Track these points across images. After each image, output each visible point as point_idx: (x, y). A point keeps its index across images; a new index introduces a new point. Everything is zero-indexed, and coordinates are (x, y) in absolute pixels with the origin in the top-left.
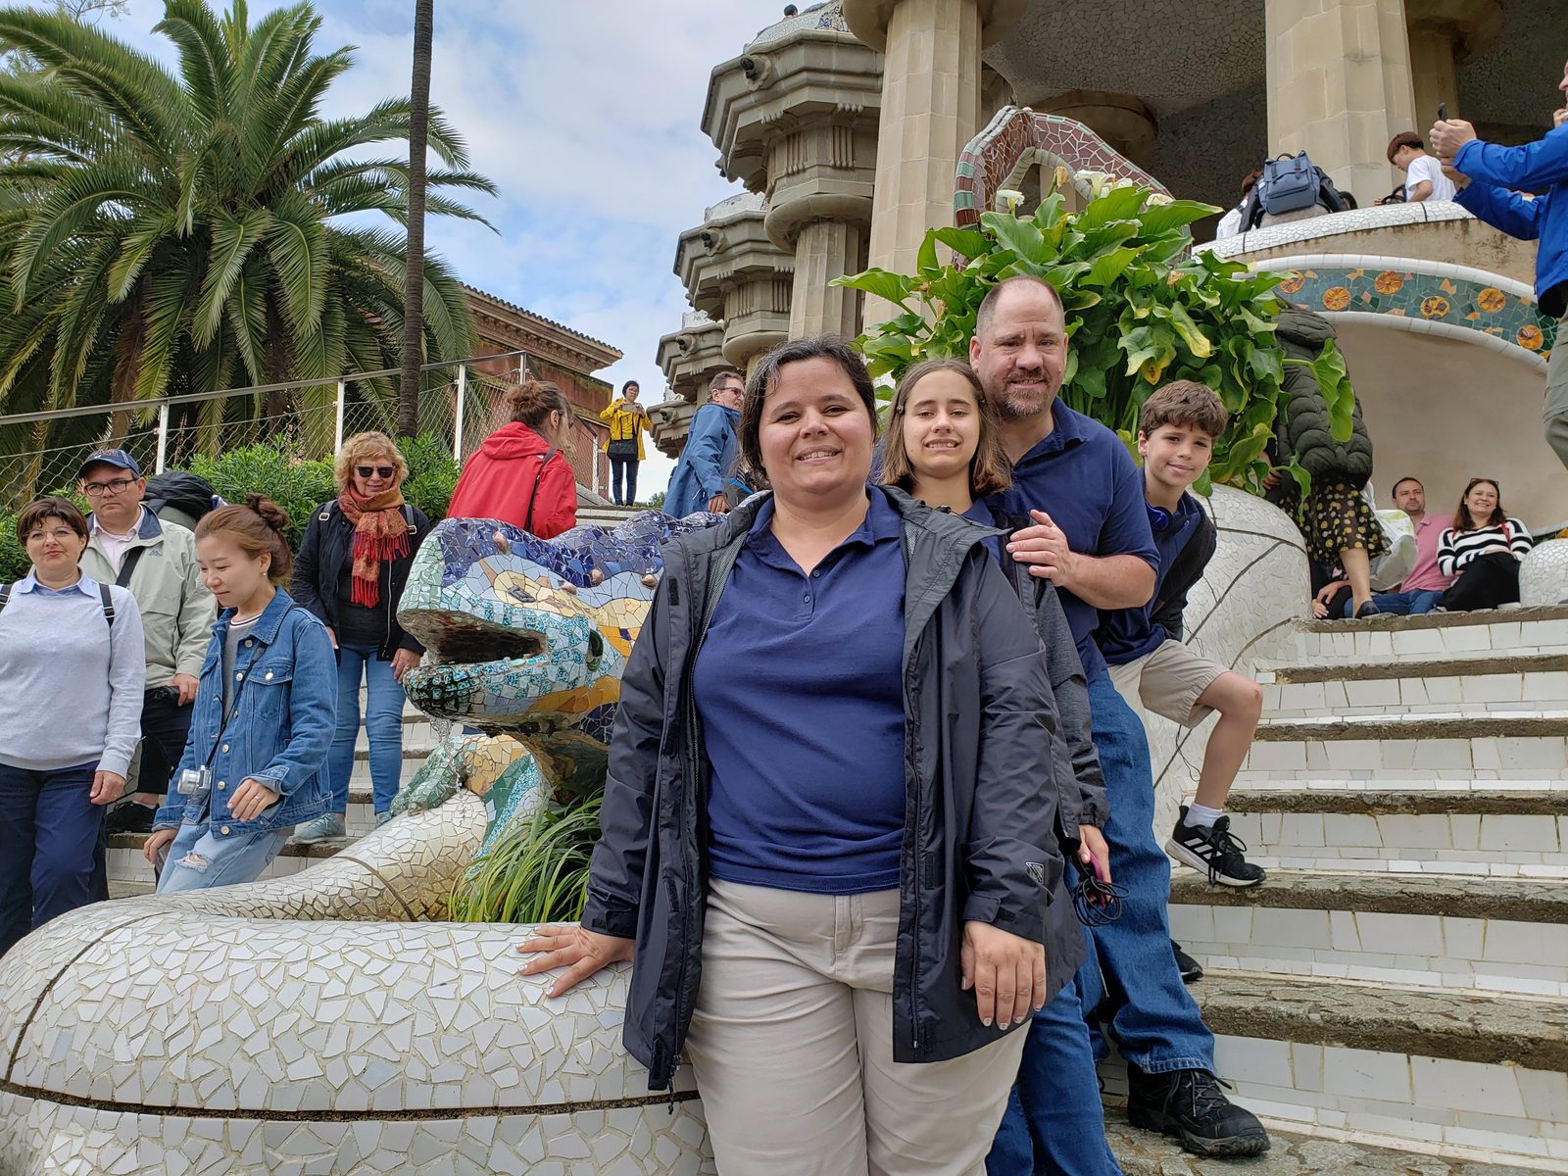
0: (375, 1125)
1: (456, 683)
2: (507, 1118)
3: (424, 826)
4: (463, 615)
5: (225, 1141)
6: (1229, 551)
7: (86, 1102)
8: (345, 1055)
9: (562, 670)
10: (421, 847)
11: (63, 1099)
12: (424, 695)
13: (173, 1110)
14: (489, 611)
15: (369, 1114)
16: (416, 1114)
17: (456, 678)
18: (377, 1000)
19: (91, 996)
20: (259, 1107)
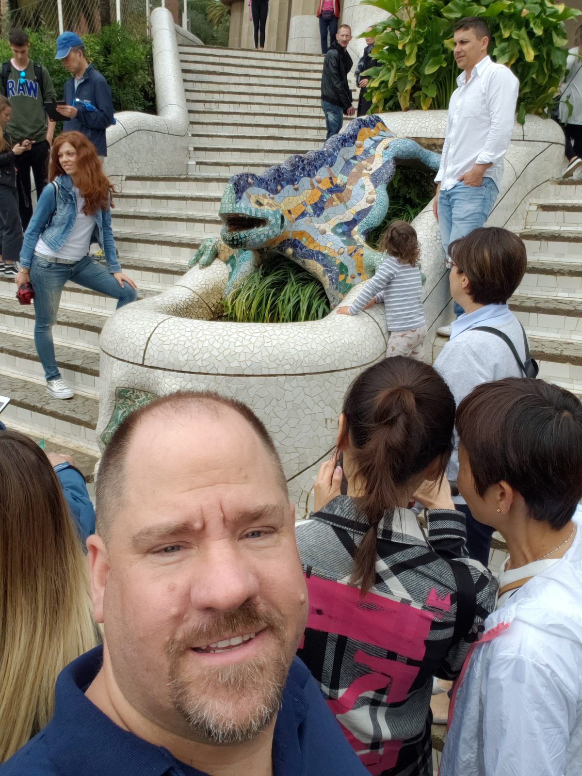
0: (255, 378)
1: (241, 239)
2: (288, 377)
3: (207, 274)
4: (243, 214)
5: (215, 381)
6: (527, 151)
7: (173, 371)
8: (245, 361)
9: (273, 231)
10: (208, 282)
11: (165, 369)
12: (231, 243)
13: (200, 373)
14: (251, 212)
15: (253, 375)
16: (265, 376)
17: (242, 237)
18: (251, 347)
19: (165, 343)
20: (224, 373)
